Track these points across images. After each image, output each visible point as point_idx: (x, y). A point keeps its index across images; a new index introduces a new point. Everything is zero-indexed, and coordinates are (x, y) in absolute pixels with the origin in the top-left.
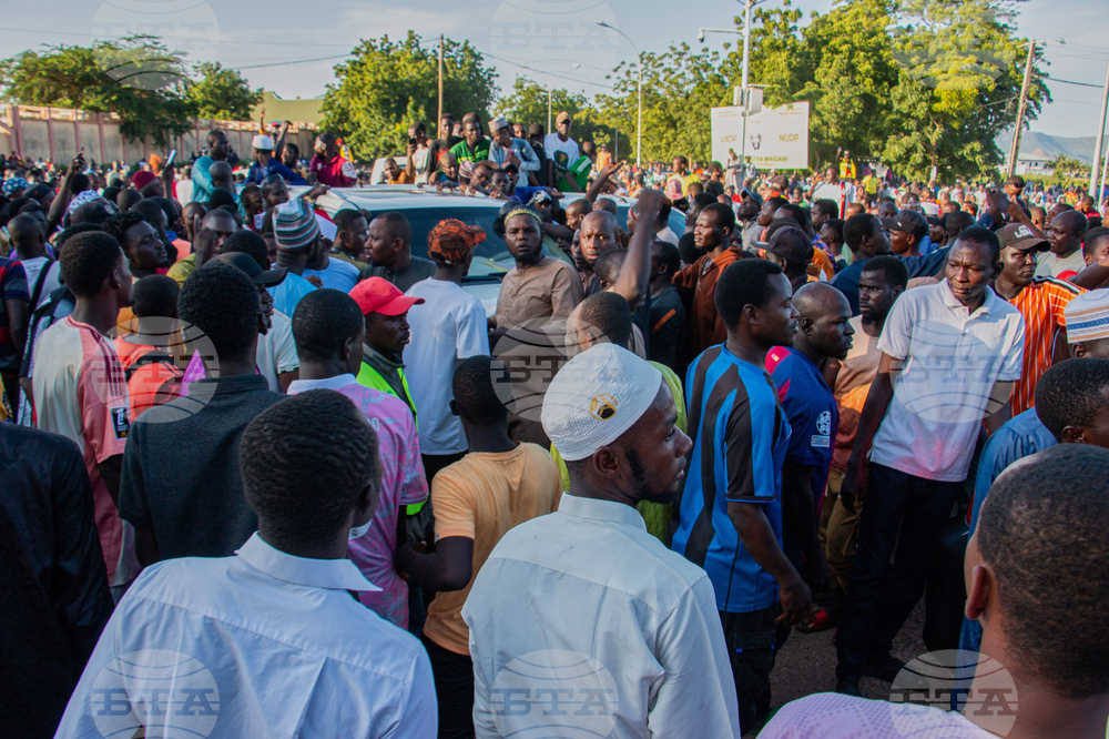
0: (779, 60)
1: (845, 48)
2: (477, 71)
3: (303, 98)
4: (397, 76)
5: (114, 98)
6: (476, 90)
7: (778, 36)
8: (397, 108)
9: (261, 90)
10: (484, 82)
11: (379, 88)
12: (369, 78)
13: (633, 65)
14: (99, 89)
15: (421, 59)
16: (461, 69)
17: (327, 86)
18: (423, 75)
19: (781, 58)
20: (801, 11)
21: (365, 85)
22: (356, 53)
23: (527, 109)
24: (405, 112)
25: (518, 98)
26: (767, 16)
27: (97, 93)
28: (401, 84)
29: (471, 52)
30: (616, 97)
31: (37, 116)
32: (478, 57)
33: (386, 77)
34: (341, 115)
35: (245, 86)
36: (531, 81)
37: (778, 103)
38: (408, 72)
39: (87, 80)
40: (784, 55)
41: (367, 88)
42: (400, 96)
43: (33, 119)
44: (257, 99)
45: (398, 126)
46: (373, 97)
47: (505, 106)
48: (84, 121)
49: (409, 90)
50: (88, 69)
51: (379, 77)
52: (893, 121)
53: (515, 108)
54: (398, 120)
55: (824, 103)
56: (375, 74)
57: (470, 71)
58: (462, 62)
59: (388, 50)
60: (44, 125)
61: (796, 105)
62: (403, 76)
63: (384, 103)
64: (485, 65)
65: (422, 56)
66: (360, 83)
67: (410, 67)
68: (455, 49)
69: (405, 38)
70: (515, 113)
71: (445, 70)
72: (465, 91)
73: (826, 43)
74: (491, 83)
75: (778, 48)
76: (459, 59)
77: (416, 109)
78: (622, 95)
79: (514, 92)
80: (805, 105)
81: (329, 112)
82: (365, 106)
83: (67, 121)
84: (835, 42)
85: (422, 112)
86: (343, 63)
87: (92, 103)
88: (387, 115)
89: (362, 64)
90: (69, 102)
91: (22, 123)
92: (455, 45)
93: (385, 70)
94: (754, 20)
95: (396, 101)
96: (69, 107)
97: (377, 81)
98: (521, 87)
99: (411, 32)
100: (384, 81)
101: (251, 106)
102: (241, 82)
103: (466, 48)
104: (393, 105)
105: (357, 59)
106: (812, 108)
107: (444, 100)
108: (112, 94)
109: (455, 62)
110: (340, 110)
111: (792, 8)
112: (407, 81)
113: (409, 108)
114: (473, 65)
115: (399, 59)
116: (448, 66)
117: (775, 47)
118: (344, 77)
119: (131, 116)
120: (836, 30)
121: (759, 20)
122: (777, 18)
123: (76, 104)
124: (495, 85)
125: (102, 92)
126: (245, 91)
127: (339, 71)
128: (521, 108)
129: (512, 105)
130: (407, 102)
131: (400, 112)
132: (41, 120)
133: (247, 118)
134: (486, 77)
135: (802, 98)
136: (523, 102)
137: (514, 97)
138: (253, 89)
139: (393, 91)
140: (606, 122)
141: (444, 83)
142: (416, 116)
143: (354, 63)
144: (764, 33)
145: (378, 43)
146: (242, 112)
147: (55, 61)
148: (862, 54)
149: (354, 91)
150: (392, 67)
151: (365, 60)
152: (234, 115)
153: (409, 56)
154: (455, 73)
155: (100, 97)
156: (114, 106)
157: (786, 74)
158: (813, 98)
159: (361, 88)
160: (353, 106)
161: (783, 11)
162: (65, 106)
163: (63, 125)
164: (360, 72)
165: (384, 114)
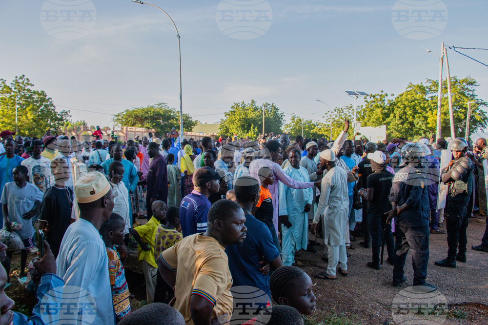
0: (378, 111)
1: (402, 106)
2: (277, 114)
3: (208, 123)
4: (247, 116)
5: (154, 124)
6: (276, 121)
7: (379, 103)
8: (247, 128)
9: (197, 121)
10: (280, 118)
11: (241, 121)
12: (238, 117)
13: (332, 112)
14: (149, 121)
15: (256, 110)
16: (270, 113)
17: (221, 120)
18: (257, 116)
19: (379, 111)
20: (387, 94)
21: (236, 119)
22: (233, 107)
23: (296, 128)
24: (250, 129)
25: (292, 124)
26: (374, 97)
27: (149, 123)
28: (249, 119)
29: (275, 107)
30: (326, 124)
31: (132, 130)
32: (277, 109)
33: (244, 117)
34: (226, 130)
35: (191, 119)
36: (298, 117)
37: (376, 126)
38: (252, 115)
39: (146, 118)
40: (380, 109)
41: (237, 121)
42: (248, 124)
43: (131, 131)
44: (194, 124)
45: (248, 135)
46: (239, 124)
47: (287, 127)
48: (145, 132)
49: (251, 121)
50: (147, 115)
51: (241, 117)
52: (416, 131)
53: (291, 128)
54: (248, 132)
55: (391, 126)
56: (240, 116)
57: (274, 114)
58: (271, 111)
59: (244, 107)
60: (134, 133)
61: (382, 126)
62: (250, 116)
63: (243, 126)
64: (279, 112)
65: (256, 109)
66: (234, 119)
67: (252, 113)
68: (268, 106)
69: (250, 103)
70: (291, 130)
71: (265, 114)
72: (272, 121)
73: (396, 105)
74: (282, 119)
75: (378, 107)
76: (270, 110)
77: (254, 128)
78: (328, 123)
79: (291, 121)
80: (385, 126)
81: (222, 129)
82: (236, 127)
83: (140, 132)
84: (399, 104)
85: (256, 129)
86: (228, 112)
87: (147, 126)
88: (244, 130)
89: (235, 112)
90: (140, 125)
91: (128, 132)
92: (268, 105)
93: (243, 114)
94: (370, 98)
95: (247, 125)
96: (140, 127)
97: (240, 118)
98: (294, 120)
99: (252, 100)
100: (243, 118)
101: (192, 127)
102: (189, 118)
103: (272, 106)
104: (246, 127)
105: (233, 110)
106: (387, 127)
107: (265, 125)
108: (153, 123)
109: (268, 111)
110: (226, 129)
111: (384, 94)
112: (251, 118)
113: (251, 128)
114: (275, 112)
115: (248, 110)
116: (266, 113)
117: (377, 107)
118: (228, 116)
119: (159, 130)
120: (400, 100)
121: (372, 98)
122: (378, 97)
123: (142, 126)
124: (284, 119)
125: (150, 122)
126: (191, 121)
127: (226, 114)
128: (294, 128)
129: (290, 126)
130: (251, 125)
131: (248, 129)
132: (133, 131)
133: (191, 131)
134: (280, 116)
135: (385, 124)
136: (294, 125)
137: (291, 123)
138: (194, 120)
139: (246, 122)
140: (323, 133)
141: (265, 119)
142: (254, 131)
143: (232, 111)
144: (374, 102)
145: (240, 104)
146: (190, 129)
147: (137, 113)
148: (408, 108)
149: (232, 122)
150: (246, 113)
151: (236, 110)
152: (187, 130)
153: (252, 109)
154: (268, 115)
155: (150, 124)
156: (154, 127)
157: (381, 116)
158: (388, 124)
159: (234, 121)
160: (231, 127)
161: (380, 94)
162: (138, 127)
163: (139, 133)
164: (234, 115)
165: (242, 130)
